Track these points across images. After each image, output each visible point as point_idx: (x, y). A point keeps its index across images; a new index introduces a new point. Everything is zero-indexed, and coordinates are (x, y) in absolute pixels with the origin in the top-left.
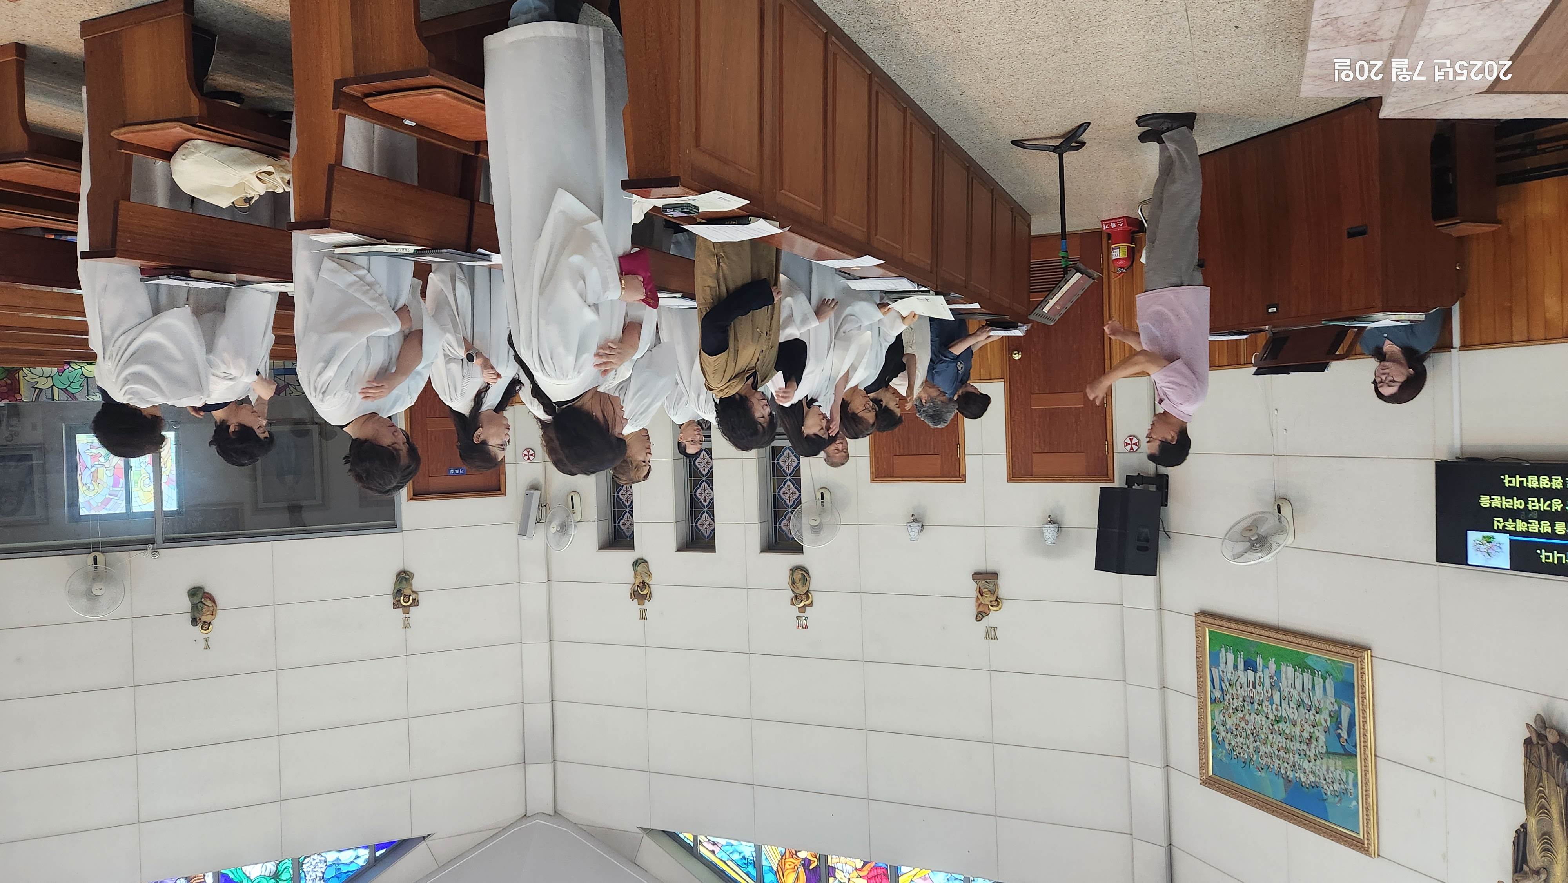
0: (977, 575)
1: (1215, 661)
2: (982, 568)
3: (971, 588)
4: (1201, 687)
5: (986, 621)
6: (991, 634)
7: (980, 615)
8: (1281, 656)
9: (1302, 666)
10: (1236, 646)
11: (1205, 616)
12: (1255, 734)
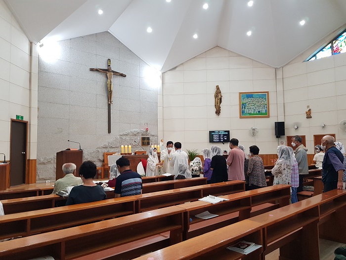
0: (311, 117)
1: (266, 111)
2: (310, 119)
3: (312, 115)
4: (269, 106)
5: (308, 109)
6: (308, 107)
7: (310, 110)
8: (254, 114)
9: (250, 114)
10: (262, 114)
11: (268, 117)
12: (258, 102)
